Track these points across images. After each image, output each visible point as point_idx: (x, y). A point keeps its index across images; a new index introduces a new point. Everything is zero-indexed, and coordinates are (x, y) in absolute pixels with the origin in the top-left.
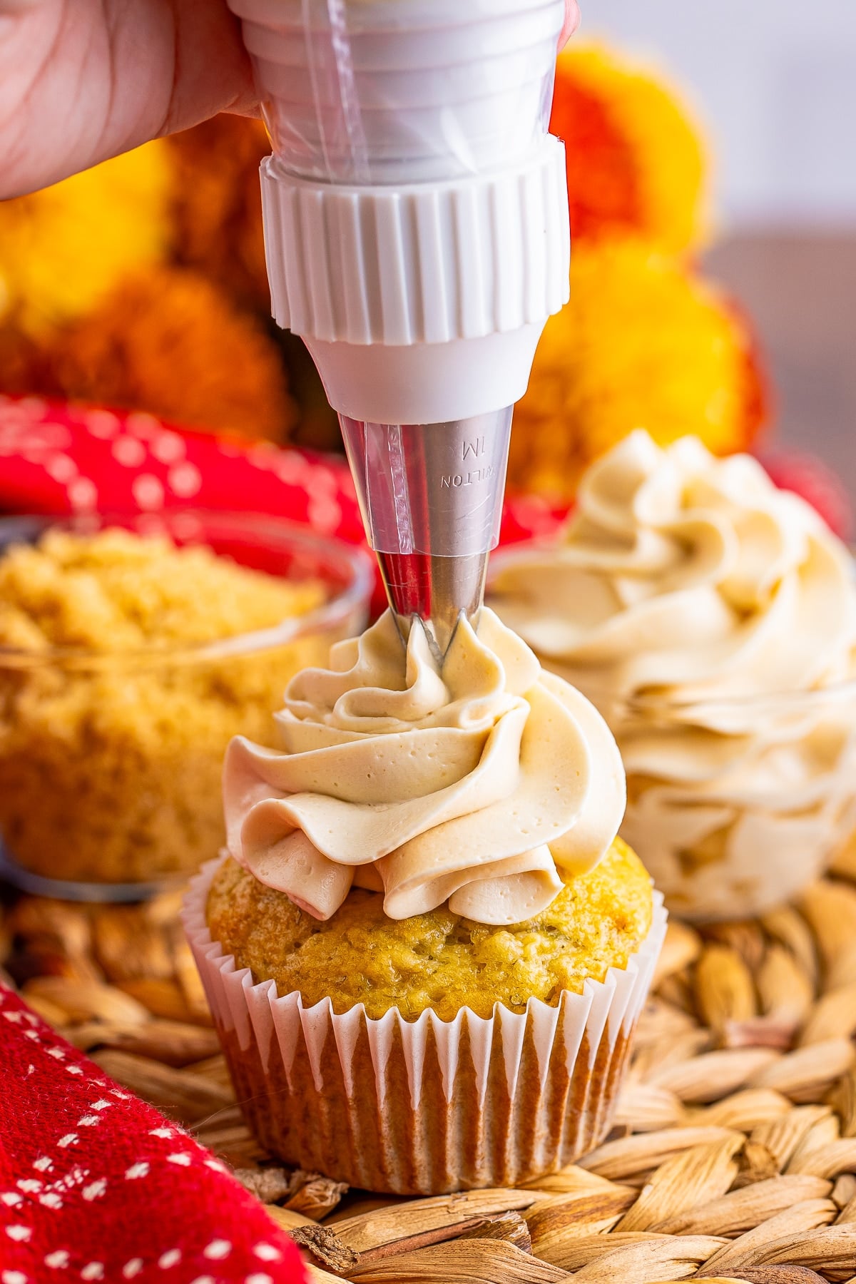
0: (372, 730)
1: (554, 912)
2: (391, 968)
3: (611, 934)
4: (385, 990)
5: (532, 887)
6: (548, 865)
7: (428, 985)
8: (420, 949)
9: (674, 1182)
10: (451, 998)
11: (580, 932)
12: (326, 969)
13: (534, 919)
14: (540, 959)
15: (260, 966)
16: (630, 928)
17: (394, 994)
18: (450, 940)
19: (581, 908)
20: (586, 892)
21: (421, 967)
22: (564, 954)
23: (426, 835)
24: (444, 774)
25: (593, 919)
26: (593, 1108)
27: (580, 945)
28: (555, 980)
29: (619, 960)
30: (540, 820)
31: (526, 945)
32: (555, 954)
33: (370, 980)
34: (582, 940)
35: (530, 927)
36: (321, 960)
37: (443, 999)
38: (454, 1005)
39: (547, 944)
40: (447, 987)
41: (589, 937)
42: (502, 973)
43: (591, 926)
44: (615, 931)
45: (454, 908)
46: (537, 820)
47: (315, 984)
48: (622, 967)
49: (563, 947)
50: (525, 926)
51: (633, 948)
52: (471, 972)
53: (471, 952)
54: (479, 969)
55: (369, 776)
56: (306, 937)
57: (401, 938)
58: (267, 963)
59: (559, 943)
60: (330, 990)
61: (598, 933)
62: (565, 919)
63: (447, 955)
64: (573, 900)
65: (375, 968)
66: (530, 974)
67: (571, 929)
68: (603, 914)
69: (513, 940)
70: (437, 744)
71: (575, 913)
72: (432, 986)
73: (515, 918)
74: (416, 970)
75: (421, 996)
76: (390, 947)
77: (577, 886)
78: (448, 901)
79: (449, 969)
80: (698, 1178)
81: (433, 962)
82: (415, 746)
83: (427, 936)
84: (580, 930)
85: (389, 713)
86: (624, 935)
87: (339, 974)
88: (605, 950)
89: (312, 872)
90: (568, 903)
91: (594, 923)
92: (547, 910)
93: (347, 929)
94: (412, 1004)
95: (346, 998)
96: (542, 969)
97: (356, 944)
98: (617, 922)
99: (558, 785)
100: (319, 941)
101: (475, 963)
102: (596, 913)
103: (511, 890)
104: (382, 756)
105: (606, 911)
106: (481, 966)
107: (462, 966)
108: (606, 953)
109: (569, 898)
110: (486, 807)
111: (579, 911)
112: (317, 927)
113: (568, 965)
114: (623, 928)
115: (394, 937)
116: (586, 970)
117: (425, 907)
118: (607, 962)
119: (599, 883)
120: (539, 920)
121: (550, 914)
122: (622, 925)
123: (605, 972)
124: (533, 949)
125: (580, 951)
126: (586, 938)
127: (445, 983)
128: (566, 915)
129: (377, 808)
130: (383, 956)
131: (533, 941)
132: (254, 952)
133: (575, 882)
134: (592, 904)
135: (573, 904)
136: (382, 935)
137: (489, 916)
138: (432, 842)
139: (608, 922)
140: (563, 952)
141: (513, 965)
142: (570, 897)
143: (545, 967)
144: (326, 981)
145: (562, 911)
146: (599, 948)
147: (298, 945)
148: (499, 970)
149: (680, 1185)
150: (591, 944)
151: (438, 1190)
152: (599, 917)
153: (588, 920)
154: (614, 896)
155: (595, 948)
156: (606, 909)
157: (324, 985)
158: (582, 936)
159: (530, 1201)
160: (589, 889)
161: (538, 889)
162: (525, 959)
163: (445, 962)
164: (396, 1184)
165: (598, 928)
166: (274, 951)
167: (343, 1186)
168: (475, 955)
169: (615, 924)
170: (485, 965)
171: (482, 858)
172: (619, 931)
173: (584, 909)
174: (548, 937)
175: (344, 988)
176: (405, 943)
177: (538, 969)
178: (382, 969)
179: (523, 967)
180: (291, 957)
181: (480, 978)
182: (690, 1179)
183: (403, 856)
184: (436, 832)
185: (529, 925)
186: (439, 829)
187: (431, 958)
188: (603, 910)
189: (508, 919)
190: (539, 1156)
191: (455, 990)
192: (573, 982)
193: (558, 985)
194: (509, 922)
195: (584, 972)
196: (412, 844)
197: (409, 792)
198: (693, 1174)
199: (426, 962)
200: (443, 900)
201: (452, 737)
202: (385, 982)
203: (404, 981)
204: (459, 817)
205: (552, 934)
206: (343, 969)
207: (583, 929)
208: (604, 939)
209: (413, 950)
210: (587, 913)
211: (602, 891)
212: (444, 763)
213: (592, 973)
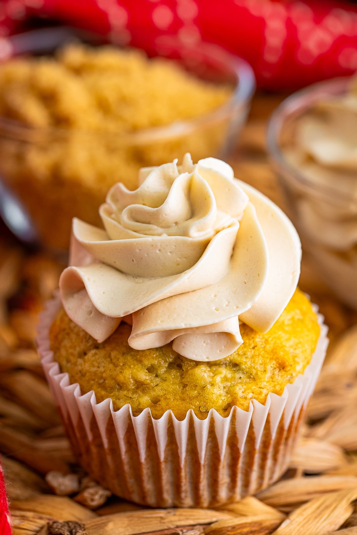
0: (140, 231)
1: (238, 354)
2: (131, 380)
3: (274, 372)
4: (125, 392)
5: (224, 341)
6: (234, 328)
7: (150, 393)
8: (151, 370)
9: (305, 519)
10: (163, 403)
11: (253, 370)
12: (95, 373)
13: (225, 359)
14: (222, 386)
15: (64, 363)
16: (288, 369)
17: (130, 395)
18: (171, 366)
19: (257, 354)
20: (264, 343)
21: (148, 381)
22: (239, 383)
23: (159, 303)
24: (178, 264)
25: (264, 361)
26: (262, 467)
27: (252, 377)
28: (230, 400)
29: (278, 388)
30: (229, 302)
31: (215, 375)
32: (233, 383)
33: (118, 384)
34: (254, 374)
35: (222, 363)
36: (94, 366)
37: (158, 403)
38: (164, 407)
39: (229, 376)
40: (162, 396)
41: (259, 373)
42: (196, 392)
43: (261, 366)
44: (277, 370)
45: (175, 348)
46: (227, 302)
47: (88, 382)
48: (279, 393)
49: (240, 378)
50: (218, 362)
51: (289, 380)
52: (178, 388)
53: (182, 375)
54: (184, 387)
55: (133, 260)
56: (90, 350)
57: (140, 362)
58: (68, 361)
59: (237, 375)
60: (95, 387)
61: (265, 371)
62: (244, 360)
63: (166, 375)
64: (254, 348)
65: (121, 378)
66: (214, 395)
67: (247, 367)
68: (271, 359)
69: (207, 371)
70: (175, 246)
71: (253, 357)
72: (153, 394)
73: (210, 358)
74: (145, 383)
75: (145, 399)
76: (132, 366)
77: (258, 339)
78: (172, 342)
79: (164, 385)
80: (321, 518)
81: (157, 379)
82: (161, 246)
83: (156, 362)
84: (254, 368)
85: (151, 222)
86: (283, 372)
87: (102, 377)
88: (268, 382)
89: (92, 315)
90: (250, 350)
91: (264, 364)
92: (235, 354)
93: (112, 350)
94: (140, 404)
95: (103, 393)
96: (222, 392)
97: (114, 361)
98: (279, 364)
99: (246, 281)
100: (96, 354)
101: (181, 383)
102: (267, 358)
103: (211, 340)
104: (140, 250)
105: (274, 357)
106: (185, 386)
107: (173, 384)
108: (268, 384)
109: (251, 347)
110: (201, 289)
111: (256, 355)
112: (96, 346)
113: (239, 391)
114: (283, 368)
115: (136, 360)
116: (252, 394)
117: (158, 344)
118: (268, 390)
119: (275, 338)
120: (228, 359)
121: (236, 356)
122: (282, 367)
123: (267, 395)
124: (218, 379)
125: (251, 382)
126: (257, 374)
127: (161, 393)
128: (246, 358)
129: (137, 280)
130: (127, 371)
131: (220, 373)
132: (63, 352)
133: (258, 336)
134: (266, 352)
135: (253, 351)
136: (129, 358)
137: (194, 355)
138: (160, 308)
139: (274, 364)
140: (240, 381)
141: (204, 388)
142: (253, 345)
143: (225, 390)
144: (94, 380)
145: (245, 354)
146: (264, 381)
147: (85, 354)
148: (195, 390)
149: (308, 521)
150: (259, 378)
151: (160, 506)
152: (268, 361)
153: (260, 362)
154: (283, 347)
155: (261, 381)
156: (274, 355)
157: (92, 382)
158: (254, 372)
159: (214, 519)
160: (266, 341)
161: (227, 342)
162: (212, 385)
163: (164, 380)
164: (136, 498)
165: (266, 368)
166: (72, 354)
167: (107, 493)
168: (183, 378)
169: (278, 365)
170: (187, 385)
171: (185, 325)
172: (280, 370)
173: (259, 355)
174: (231, 371)
175: (102, 386)
176: (142, 365)
177: (219, 392)
178: (125, 380)
179: (210, 390)
180: (80, 361)
181: (183, 393)
182: (316, 518)
183: (144, 314)
184: (165, 302)
185: (221, 362)
186: (168, 300)
187: (157, 376)
188: (272, 356)
189: (207, 358)
190: (223, 494)
191: (166, 399)
192: (242, 401)
193: (232, 402)
194: (207, 360)
195: (250, 395)
196: (150, 308)
197: (156, 273)
198: (320, 514)
199: (153, 378)
200: (169, 341)
201: (184, 243)
202: (126, 387)
203: (137, 388)
204: (182, 294)
205: (234, 369)
206: (104, 375)
207: (256, 367)
208: (269, 374)
209: (147, 369)
210: (260, 357)
211: (275, 343)
212: (179, 258)
213: (256, 396)
